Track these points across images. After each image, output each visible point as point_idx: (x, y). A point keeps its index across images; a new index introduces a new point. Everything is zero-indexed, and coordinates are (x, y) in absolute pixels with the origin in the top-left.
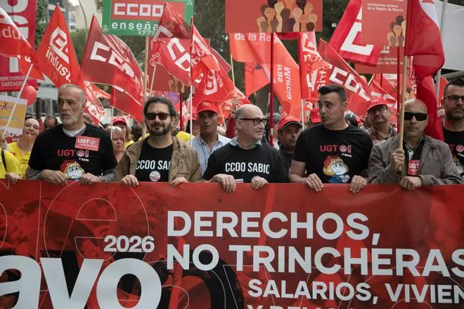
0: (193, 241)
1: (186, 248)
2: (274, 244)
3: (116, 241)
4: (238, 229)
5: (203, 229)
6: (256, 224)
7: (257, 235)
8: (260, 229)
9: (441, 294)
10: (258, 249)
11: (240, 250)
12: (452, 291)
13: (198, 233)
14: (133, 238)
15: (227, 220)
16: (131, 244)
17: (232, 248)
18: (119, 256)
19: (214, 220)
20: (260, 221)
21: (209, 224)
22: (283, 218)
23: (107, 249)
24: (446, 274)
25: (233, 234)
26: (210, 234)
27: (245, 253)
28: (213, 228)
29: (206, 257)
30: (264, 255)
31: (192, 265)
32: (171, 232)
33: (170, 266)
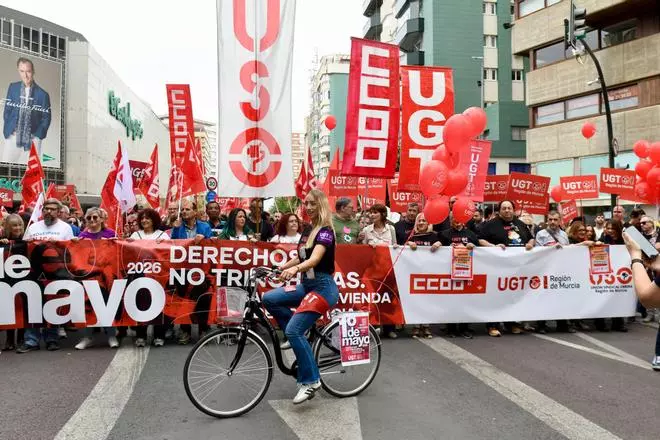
0: (187, 265)
1: (183, 270)
2: (242, 268)
3: (135, 266)
4: (218, 258)
5: (194, 258)
6: (230, 256)
7: (231, 262)
8: (233, 259)
9: (355, 298)
10: (231, 272)
11: (219, 272)
12: (361, 296)
13: (191, 261)
14: (146, 264)
15: (211, 252)
16: (144, 268)
17: (214, 271)
18: (137, 276)
19: (202, 252)
20: (233, 253)
21: (199, 254)
22: (249, 252)
23: (130, 272)
24: (344, 286)
25: (215, 262)
26: (199, 261)
27: (222, 274)
28: (201, 258)
29: (196, 276)
30: (235, 275)
31: (186, 281)
32: (173, 260)
33: (172, 283)
